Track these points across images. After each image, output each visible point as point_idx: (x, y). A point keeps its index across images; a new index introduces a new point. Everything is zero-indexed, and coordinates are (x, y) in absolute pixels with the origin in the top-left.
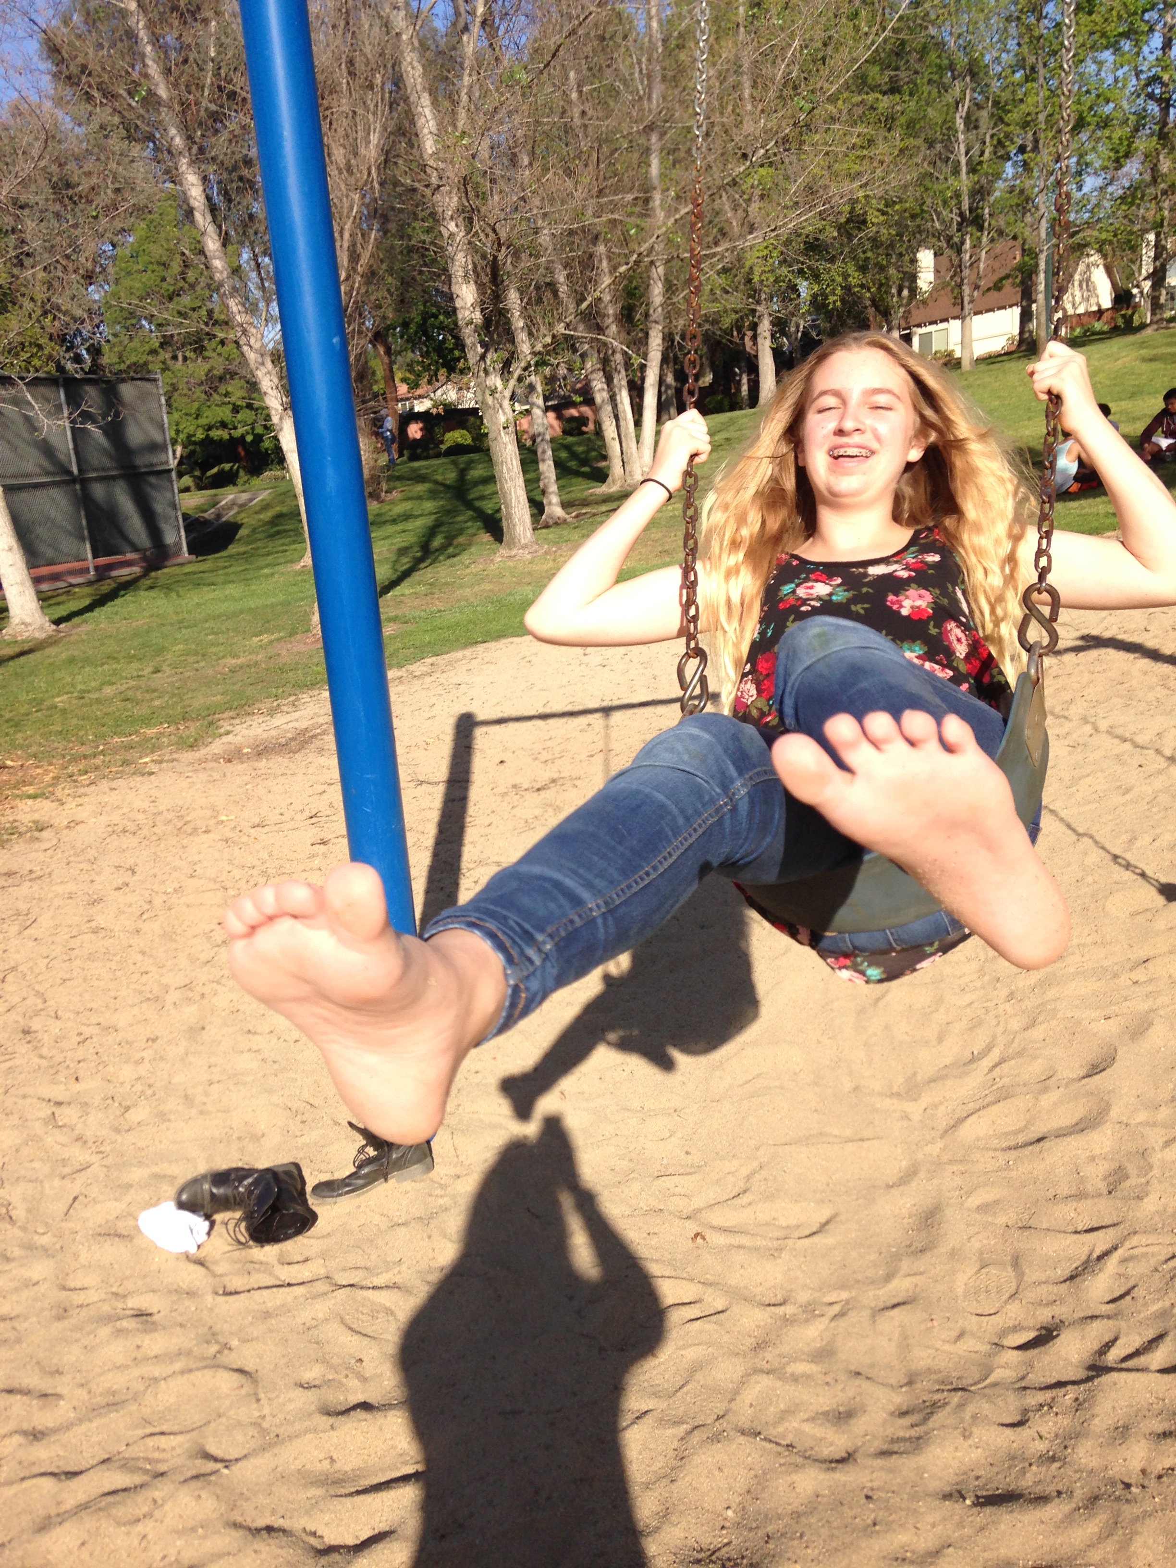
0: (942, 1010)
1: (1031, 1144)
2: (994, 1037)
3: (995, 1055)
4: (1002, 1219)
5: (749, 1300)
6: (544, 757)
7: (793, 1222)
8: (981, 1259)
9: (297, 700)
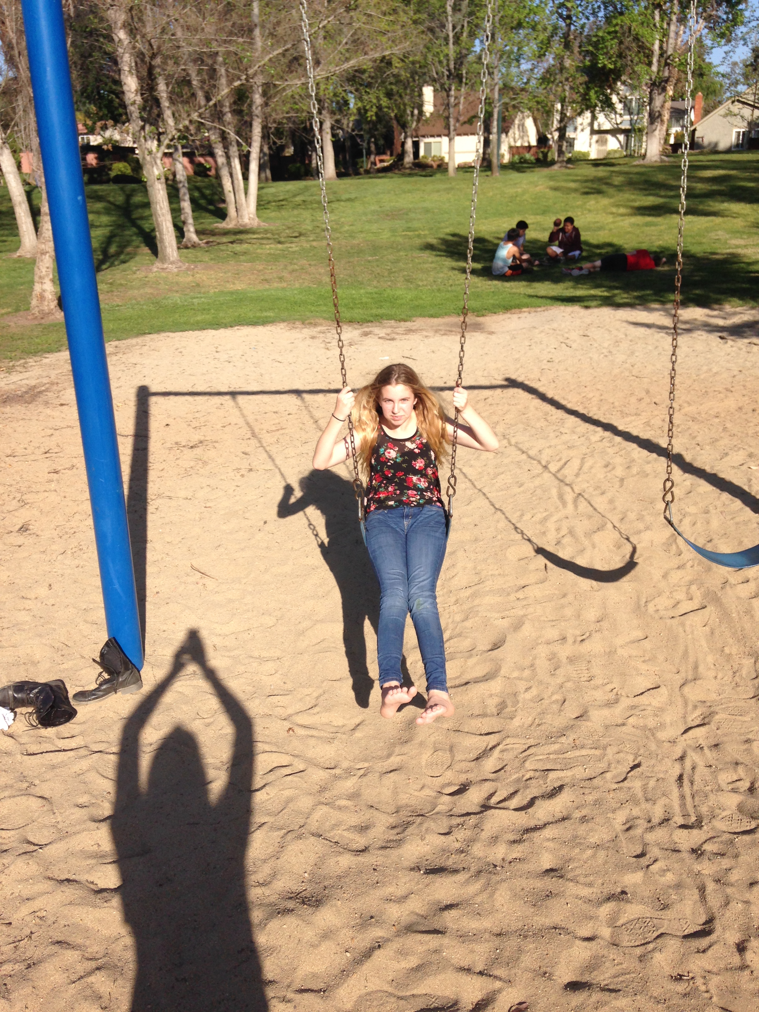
1: (462, 685)
4: (446, 726)
5: (317, 765)
6: (194, 424)
7: (340, 724)
8: (434, 747)
9: (26, 363)
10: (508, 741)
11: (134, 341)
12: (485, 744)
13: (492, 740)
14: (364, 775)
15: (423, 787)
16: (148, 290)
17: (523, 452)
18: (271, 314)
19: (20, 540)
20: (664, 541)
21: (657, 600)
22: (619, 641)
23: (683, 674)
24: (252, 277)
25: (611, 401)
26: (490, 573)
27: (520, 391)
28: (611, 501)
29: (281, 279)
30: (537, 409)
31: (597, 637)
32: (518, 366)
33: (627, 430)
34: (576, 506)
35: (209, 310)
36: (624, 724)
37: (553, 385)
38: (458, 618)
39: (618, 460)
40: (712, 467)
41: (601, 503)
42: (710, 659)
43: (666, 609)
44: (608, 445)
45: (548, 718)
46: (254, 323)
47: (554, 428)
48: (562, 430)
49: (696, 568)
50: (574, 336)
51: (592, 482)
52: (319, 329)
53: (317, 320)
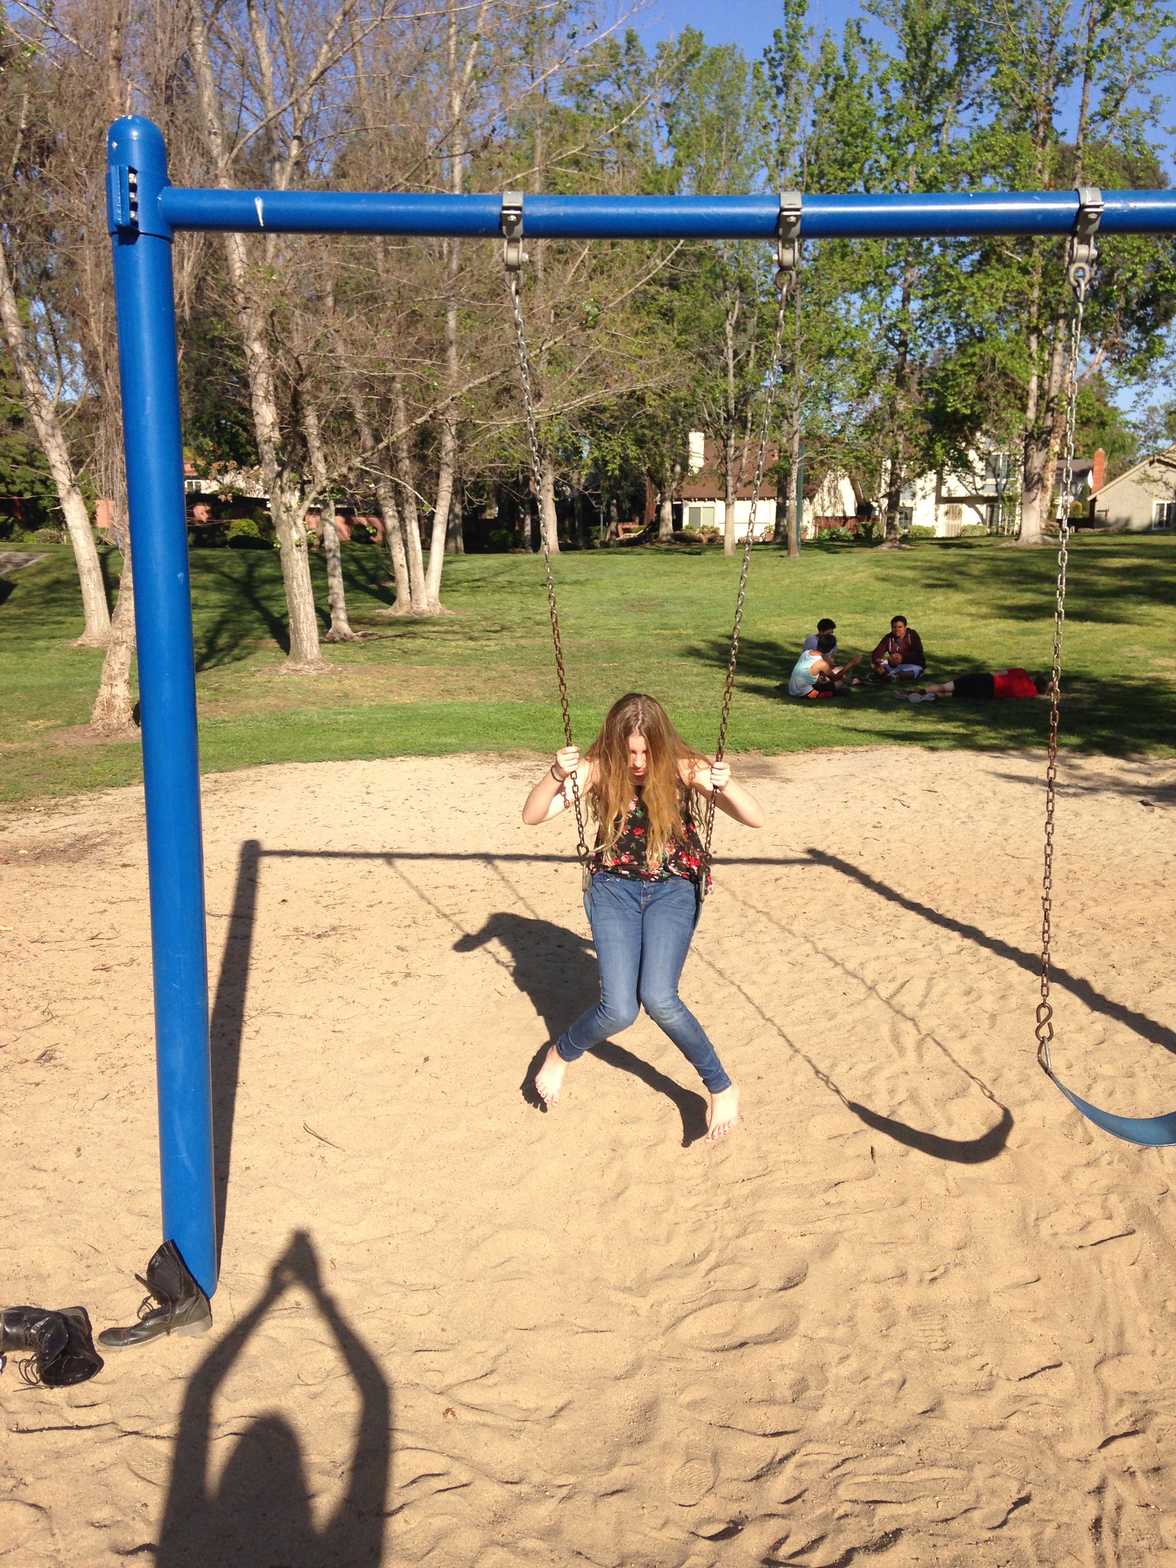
0: (671, 1211)
1: (735, 1348)
2: (712, 1242)
3: (712, 1258)
4: (707, 1418)
5: (489, 1476)
6: (326, 901)
7: (532, 1405)
8: (687, 1454)
9: (76, 801)
10: (810, 1448)
11: (243, 774)
12: (771, 1453)
13: (783, 1445)
14: (568, 1498)
15: (666, 1523)
16: (272, 701)
17: (836, 964)
18: (452, 740)
19: (39, 1074)
20: (1063, 1118)
21: (1054, 1216)
22: (994, 1283)
23: (1099, 1345)
24: (427, 686)
25: (973, 891)
26: (783, 1158)
27: (830, 870)
28: (977, 1050)
29: (470, 690)
30: (856, 898)
31: (957, 1274)
32: (828, 831)
33: (999, 938)
34: (920, 1056)
35: (360, 731)
36: (1002, 1428)
37: (882, 863)
38: (730, 1231)
39: (986, 985)
40: (1137, 1004)
41: (961, 1051)
42: (1143, 1320)
43: (1070, 1233)
44: (970, 959)
45: (877, 1412)
46: (426, 752)
47: (885, 928)
48: (896, 932)
49: (1115, 1166)
50: (913, 790)
51: (945, 1017)
52: (525, 764)
53: (522, 752)
